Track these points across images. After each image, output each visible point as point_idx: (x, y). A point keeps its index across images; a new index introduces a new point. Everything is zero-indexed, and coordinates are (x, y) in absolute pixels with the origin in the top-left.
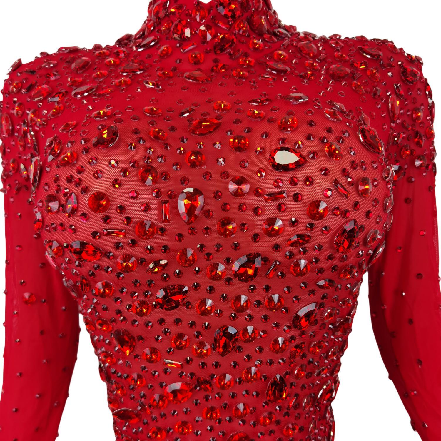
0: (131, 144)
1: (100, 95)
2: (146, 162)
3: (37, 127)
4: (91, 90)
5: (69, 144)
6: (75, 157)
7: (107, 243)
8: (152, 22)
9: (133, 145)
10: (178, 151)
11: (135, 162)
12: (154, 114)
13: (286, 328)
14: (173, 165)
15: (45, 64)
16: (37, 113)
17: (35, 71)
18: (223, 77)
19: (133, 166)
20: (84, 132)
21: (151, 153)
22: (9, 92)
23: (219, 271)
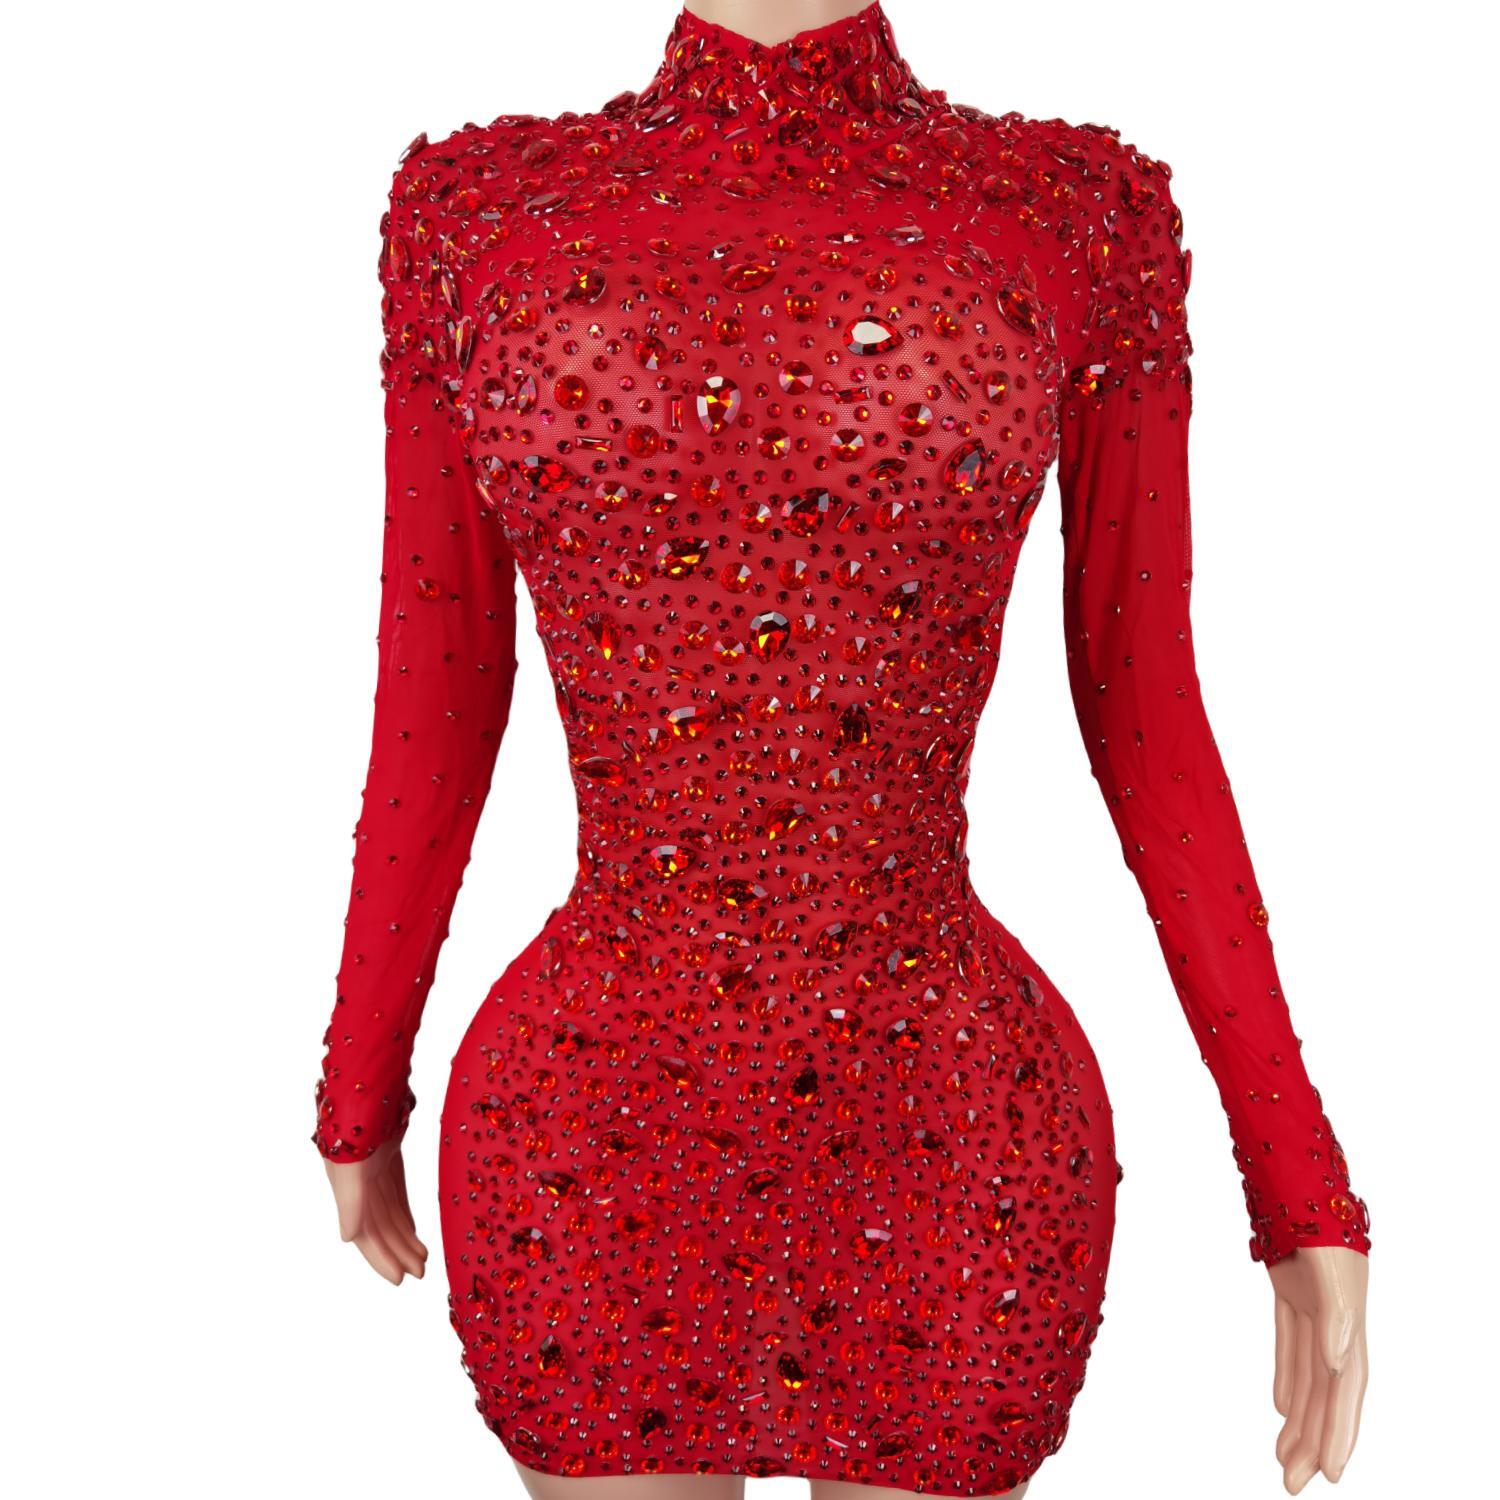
0: (625, 301)
1: (574, 213)
2: (648, 331)
3: (460, 264)
4: (558, 203)
5: (524, 295)
6: (533, 318)
7: (580, 462)
8: (670, 76)
9: (629, 302)
10: (701, 318)
11: (631, 330)
12: (666, 253)
13: (868, 622)
14: (693, 340)
15: (472, 148)
16: (460, 238)
17: (454, 161)
18: (791, 190)
19: (627, 337)
20: (549, 278)
21: (657, 318)
22: (404, 196)
23: (760, 518)
